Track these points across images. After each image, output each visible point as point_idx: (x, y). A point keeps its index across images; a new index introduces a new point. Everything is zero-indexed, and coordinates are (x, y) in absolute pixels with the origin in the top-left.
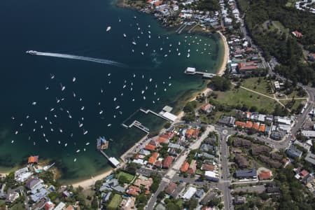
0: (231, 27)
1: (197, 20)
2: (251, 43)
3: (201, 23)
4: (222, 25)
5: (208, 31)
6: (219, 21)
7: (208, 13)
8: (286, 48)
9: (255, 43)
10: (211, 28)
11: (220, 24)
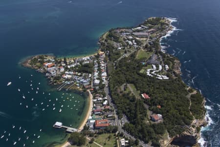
0: (97, 88)
1: (75, 80)
2: (110, 102)
3: (77, 83)
4: (92, 85)
5: (81, 89)
6: (90, 82)
7: (84, 75)
8: (134, 108)
9: (113, 102)
10: (84, 87)
11: (90, 84)
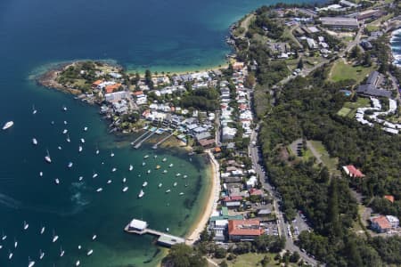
0: (231, 145)
1: (174, 126)
2: (262, 181)
3: (180, 133)
4: (217, 141)
5: (189, 148)
6: (213, 132)
7: (196, 113)
8: (326, 198)
9: (270, 180)
10: (197, 143)
11: (212, 137)
